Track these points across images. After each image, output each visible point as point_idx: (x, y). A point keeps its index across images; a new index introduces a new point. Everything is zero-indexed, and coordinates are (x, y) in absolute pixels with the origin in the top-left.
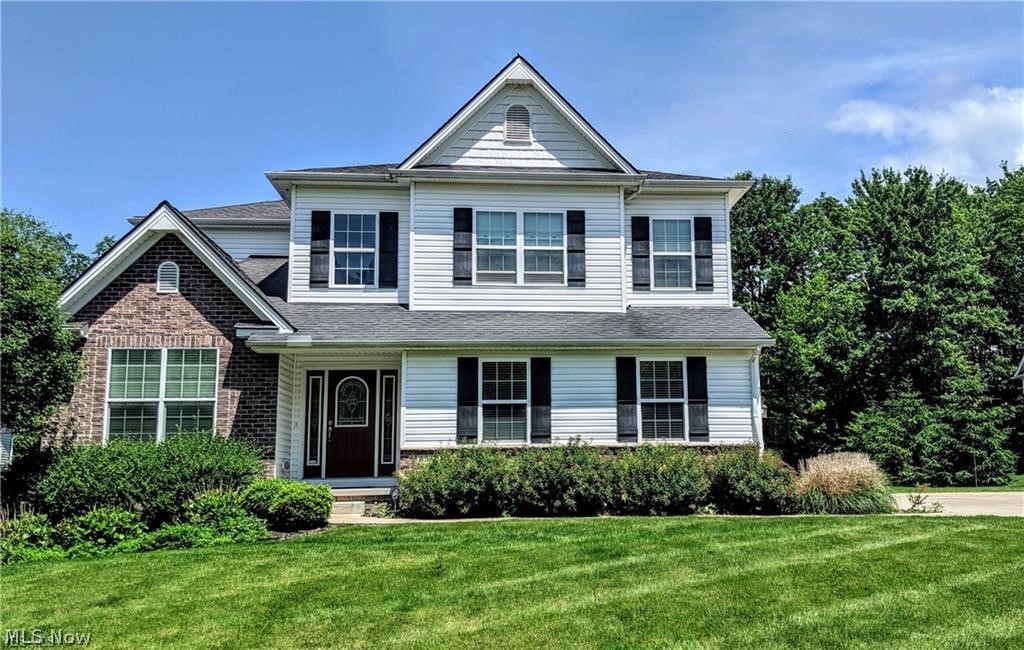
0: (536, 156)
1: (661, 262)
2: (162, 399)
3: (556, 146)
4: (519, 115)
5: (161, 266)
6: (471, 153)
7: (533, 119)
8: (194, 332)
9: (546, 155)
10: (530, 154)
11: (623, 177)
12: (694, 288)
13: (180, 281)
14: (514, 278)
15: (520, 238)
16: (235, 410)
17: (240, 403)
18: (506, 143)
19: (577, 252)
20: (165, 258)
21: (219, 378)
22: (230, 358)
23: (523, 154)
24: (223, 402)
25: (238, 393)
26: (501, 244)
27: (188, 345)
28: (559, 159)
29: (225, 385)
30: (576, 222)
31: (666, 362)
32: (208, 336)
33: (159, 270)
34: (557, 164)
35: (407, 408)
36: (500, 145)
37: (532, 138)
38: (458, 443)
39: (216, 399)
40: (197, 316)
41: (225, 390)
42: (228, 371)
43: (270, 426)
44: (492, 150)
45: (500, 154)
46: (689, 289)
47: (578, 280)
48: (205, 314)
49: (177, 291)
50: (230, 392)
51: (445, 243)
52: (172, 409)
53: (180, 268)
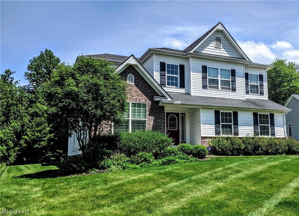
0: (223, 53)
1: (251, 86)
2: (130, 119)
3: (228, 50)
4: (218, 40)
5: (128, 76)
6: (206, 49)
7: (222, 41)
8: (139, 98)
9: (225, 52)
10: (221, 52)
11: (246, 61)
12: (259, 94)
13: (135, 81)
14: (218, 88)
15: (219, 76)
16: (153, 123)
17: (154, 121)
18: (215, 48)
19: (234, 81)
20: (130, 73)
21: (147, 113)
22: (151, 107)
23: (219, 51)
24: (149, 120)
25: (153, 118)
26: (214, 77)
27: (137, 102)
28: (229, 54)
29: (149, 115)
30: (233, 73)
31: (265, 114)
32: (143, 99)
33: (128, 77)
34: (228, 55)
35: (203, 124)
36: (213, 48)
37: (222, 47)
38: (216, 135)
39: (147, 119)
40: (140, 93)
41: (150, 117)
42: (150, 111)
43: (163, 128)
44: (211, 49)
45: (213, 51)
46: (258, 94)
47: (234, 90)
48: (143, 92)
49: (134, 84)
50: (151, 117)
51: (200, 75)
52: (133, 122)
53: (135, 77)
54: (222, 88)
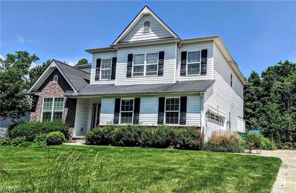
0: (152, 36)
2: (52, 111)
3: (157, 32)
4: (147, 24)
5: (54, 76)
6: (134, 37)
7: (151, 24)
8: (60, 93)
9: (155, 35)
10: (150, 35)
11: (175, 39)
12: (200, 74)
13: (58, 80)
14: (142, 74)
15: (145, 62)
16: (67, 114)
17: (68, 112)
18: (143, 33)
19: (161, 64)
20: (55, 74)
21: (64, 105)
22: (67, 100)
23: (148, 36)
24: (64, 112)
25: (67, 109)
26: (140, 64)
27: (58, 97)
28: (158, 36)
29: (65, 107)
30: (162, 55)
31: (174, 99)
32: (62, 94)
34: (157, 37)
35: (102, 113)
36: (142, 34)
37: (150, 30)
38: (113, 124)
39: (63, 111)
40: (61, 89)
41: (65, 109)
42: (66, 103)
43: (74, 118)
44: (139, 36)
45: (142, 36)
47: (161, 74)
48: (61, 87)
49: (57, 83)
50: (66, 109)
51: (125, 65)
52: (55, 113)
53: (58, 76)
54: (147, 74)
